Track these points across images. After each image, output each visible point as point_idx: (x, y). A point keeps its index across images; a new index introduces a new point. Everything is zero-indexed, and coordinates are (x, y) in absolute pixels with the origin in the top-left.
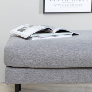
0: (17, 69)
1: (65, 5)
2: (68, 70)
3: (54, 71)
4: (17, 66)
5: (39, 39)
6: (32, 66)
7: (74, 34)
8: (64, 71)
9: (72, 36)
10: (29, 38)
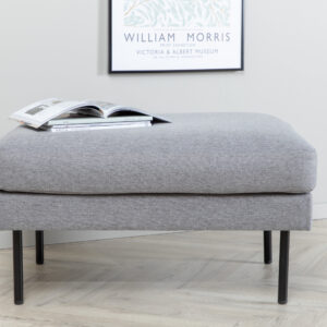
0: (14, 196)
1: (168, 52)
2: (130, 200)
3: (97, 200)
4: (15, 189)
5: (69, 130)
6: (47, 190)
7: (155, 121)
8: (120, 200)
9: (150, 124)
10: (45, 128)
